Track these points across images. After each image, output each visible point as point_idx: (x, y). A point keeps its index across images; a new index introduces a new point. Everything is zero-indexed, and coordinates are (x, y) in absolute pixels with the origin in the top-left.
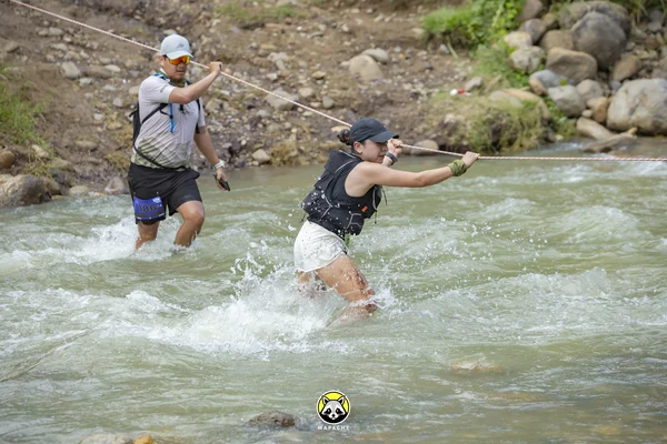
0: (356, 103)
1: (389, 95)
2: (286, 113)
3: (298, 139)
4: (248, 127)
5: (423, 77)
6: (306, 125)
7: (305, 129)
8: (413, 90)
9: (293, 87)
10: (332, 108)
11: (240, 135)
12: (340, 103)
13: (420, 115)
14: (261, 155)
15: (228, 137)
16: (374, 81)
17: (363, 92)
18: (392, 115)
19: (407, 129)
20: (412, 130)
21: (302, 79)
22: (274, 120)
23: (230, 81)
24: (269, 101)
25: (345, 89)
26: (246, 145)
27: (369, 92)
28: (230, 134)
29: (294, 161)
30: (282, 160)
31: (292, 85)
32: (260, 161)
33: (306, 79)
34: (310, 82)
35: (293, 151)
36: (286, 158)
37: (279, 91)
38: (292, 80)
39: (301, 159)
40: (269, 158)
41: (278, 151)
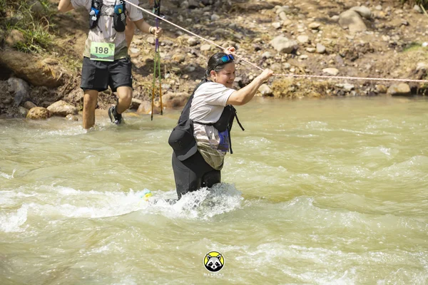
0: (343, 50)
1: (371, 44)
2: (286, 55)
3: (295, 77)
4: (255, 65)
5: (400, 31)
6: (301, 65)
7: (301, 69)
8: (391, 42)
9: (293, 34)
10: (325, 52)
11: (248, 71)
12: (330, 49)
13: (396, 62)
14: (265, 88)
15: (239, 72)
16: (359, 32)
17: (349, 41)
18: (372, 61)
19: (384, 74)
20: (389, 74)
21: (300, 28)
22: (277, 60)
24: (273, 45)
25: (335, 38)
27: (355, 41)
28: (240, 70)
29: (291, 94)
30: (281, 94)
31: (292, 32)
32: (263, 93)
33: (303, 28)
34: (307, 31)
35: (292, 86)
36: (285, 92)
37: (281, 37)
38: (293, 28)
39: (297, 94)
40: (271, 91)
41: (278, 86)
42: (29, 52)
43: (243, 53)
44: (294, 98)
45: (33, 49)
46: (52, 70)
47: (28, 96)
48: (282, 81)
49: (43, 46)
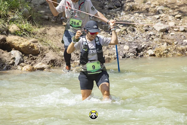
2: (162, 33)
3: (167, 45)
4: (145, 39)
9: (166, 22)
11: (141, 43)
14: (150, 52)
15: (136, 43)
21: (170, 18)
22: (157, 36)
23: (138, 19)
24: (155, 28)
26: (144, 47)
29: (165, 55)
30: (160, 55)
31: (166, 20)
32: (150, 54)
33: (172, 18)
34: (174, 19)
35: (165, 50)
36: (162, 54)
37: (159, 24)
38: (166, 18)
39: (168, 54)
40: (154, 53)
41: (158, 50)
42: (22, 36)
43: (138, 33)
44: (167, 56)
45: (24, 34)
46: (34, 45)
47: (22, 59)
48: (160, 48)
49: (29, 33)
